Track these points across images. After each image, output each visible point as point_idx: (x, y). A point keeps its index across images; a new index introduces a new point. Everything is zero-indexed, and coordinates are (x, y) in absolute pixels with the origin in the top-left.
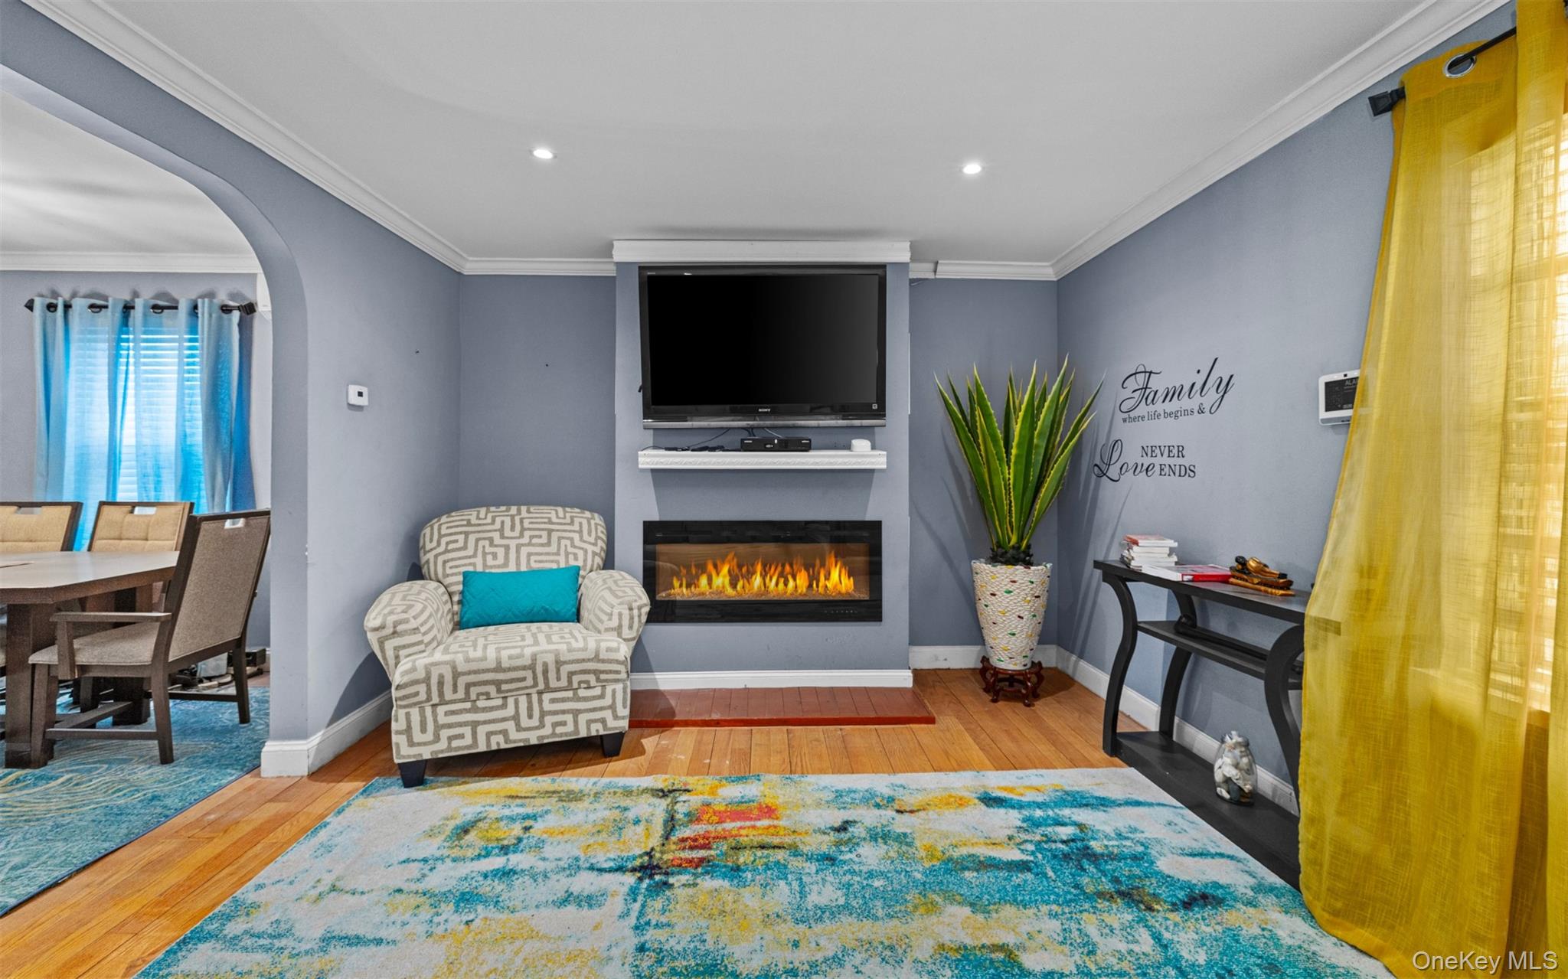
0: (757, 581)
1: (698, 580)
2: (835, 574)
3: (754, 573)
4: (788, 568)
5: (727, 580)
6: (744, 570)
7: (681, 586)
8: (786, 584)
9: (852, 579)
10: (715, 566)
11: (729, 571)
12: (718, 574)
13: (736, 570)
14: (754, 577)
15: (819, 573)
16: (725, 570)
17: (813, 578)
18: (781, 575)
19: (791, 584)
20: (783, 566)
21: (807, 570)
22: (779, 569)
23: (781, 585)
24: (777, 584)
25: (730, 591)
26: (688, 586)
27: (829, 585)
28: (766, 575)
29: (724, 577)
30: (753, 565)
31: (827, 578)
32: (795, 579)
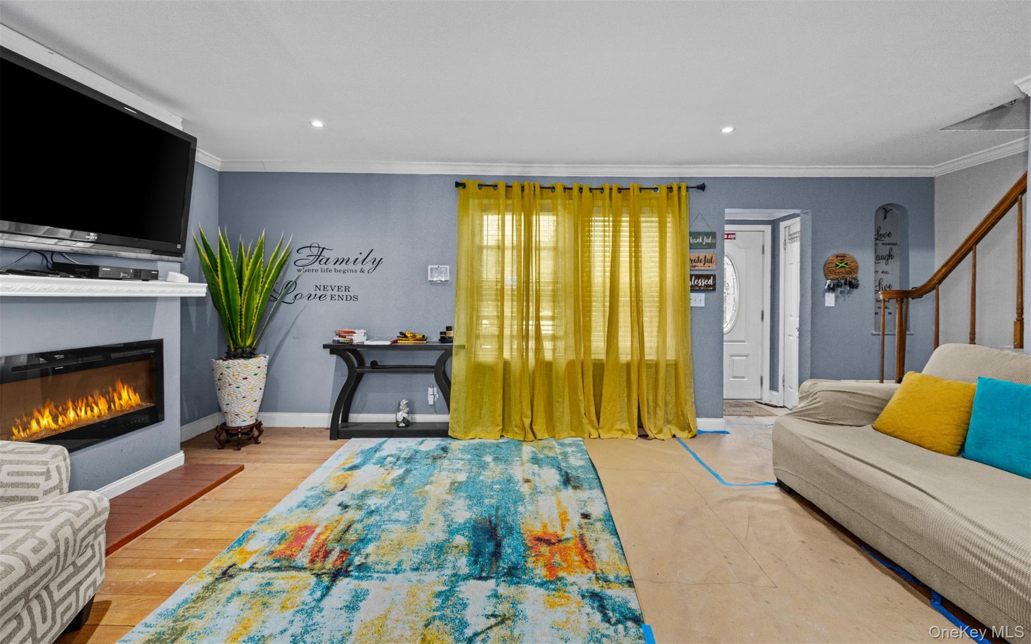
0: (71, 415)
1: (30, 424)
2: (125, 395)
3: (68, 409)
4: (90, 399)
5: (50, 419)
6: (60, 409)
7: (19, 432)
8: (92, 411)
9: (137, 395)
10: (40, 412)
11: (50, 413)
12: (43, 417)
13: (55, 411)
14: (68, 412)
15: (113, 397)
16: (47, 413)
17: (110, 401)
18: (87, 405)
19: (96, 410)
20: (87, 399)
21: (104, 396)
22: (85, 401)
23: (89, 412)
24: (86, 413)
25: (53, 426)
26: (24, 430)
27: (123, 403)
28: (76, 408)
29: (48, 417)
30: (65, 404)
31: (120, 398)
32: (98, 406)
